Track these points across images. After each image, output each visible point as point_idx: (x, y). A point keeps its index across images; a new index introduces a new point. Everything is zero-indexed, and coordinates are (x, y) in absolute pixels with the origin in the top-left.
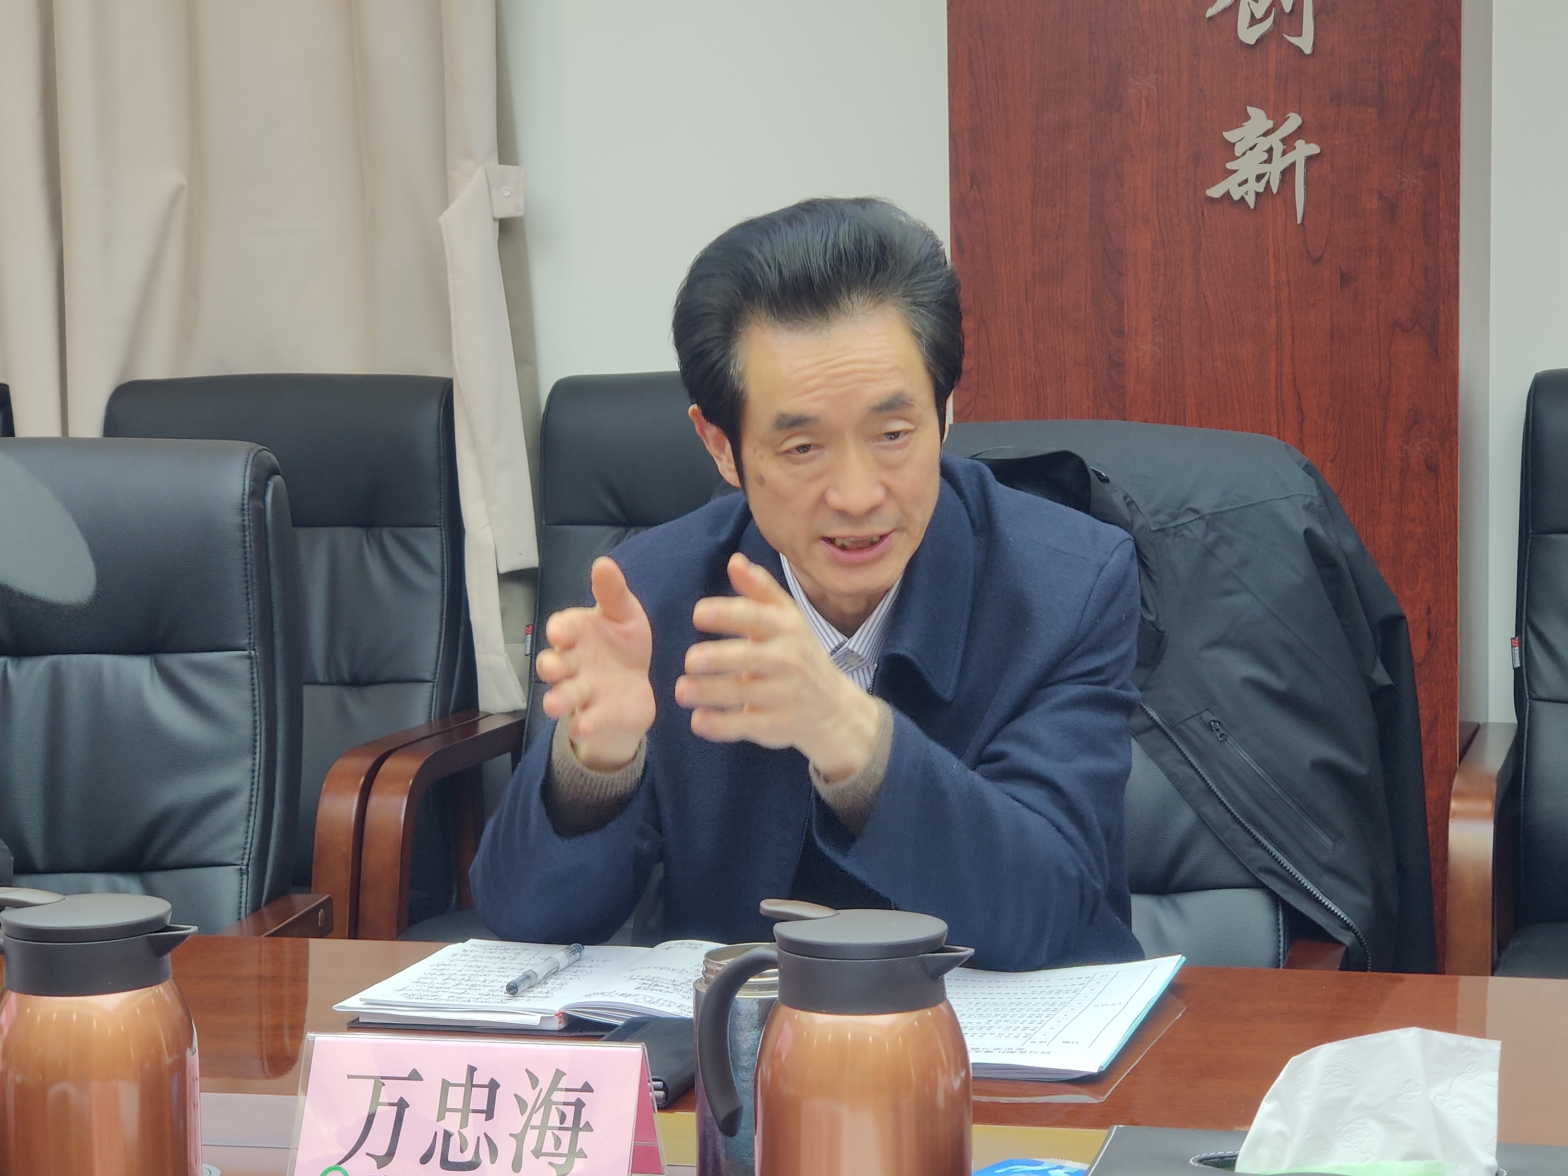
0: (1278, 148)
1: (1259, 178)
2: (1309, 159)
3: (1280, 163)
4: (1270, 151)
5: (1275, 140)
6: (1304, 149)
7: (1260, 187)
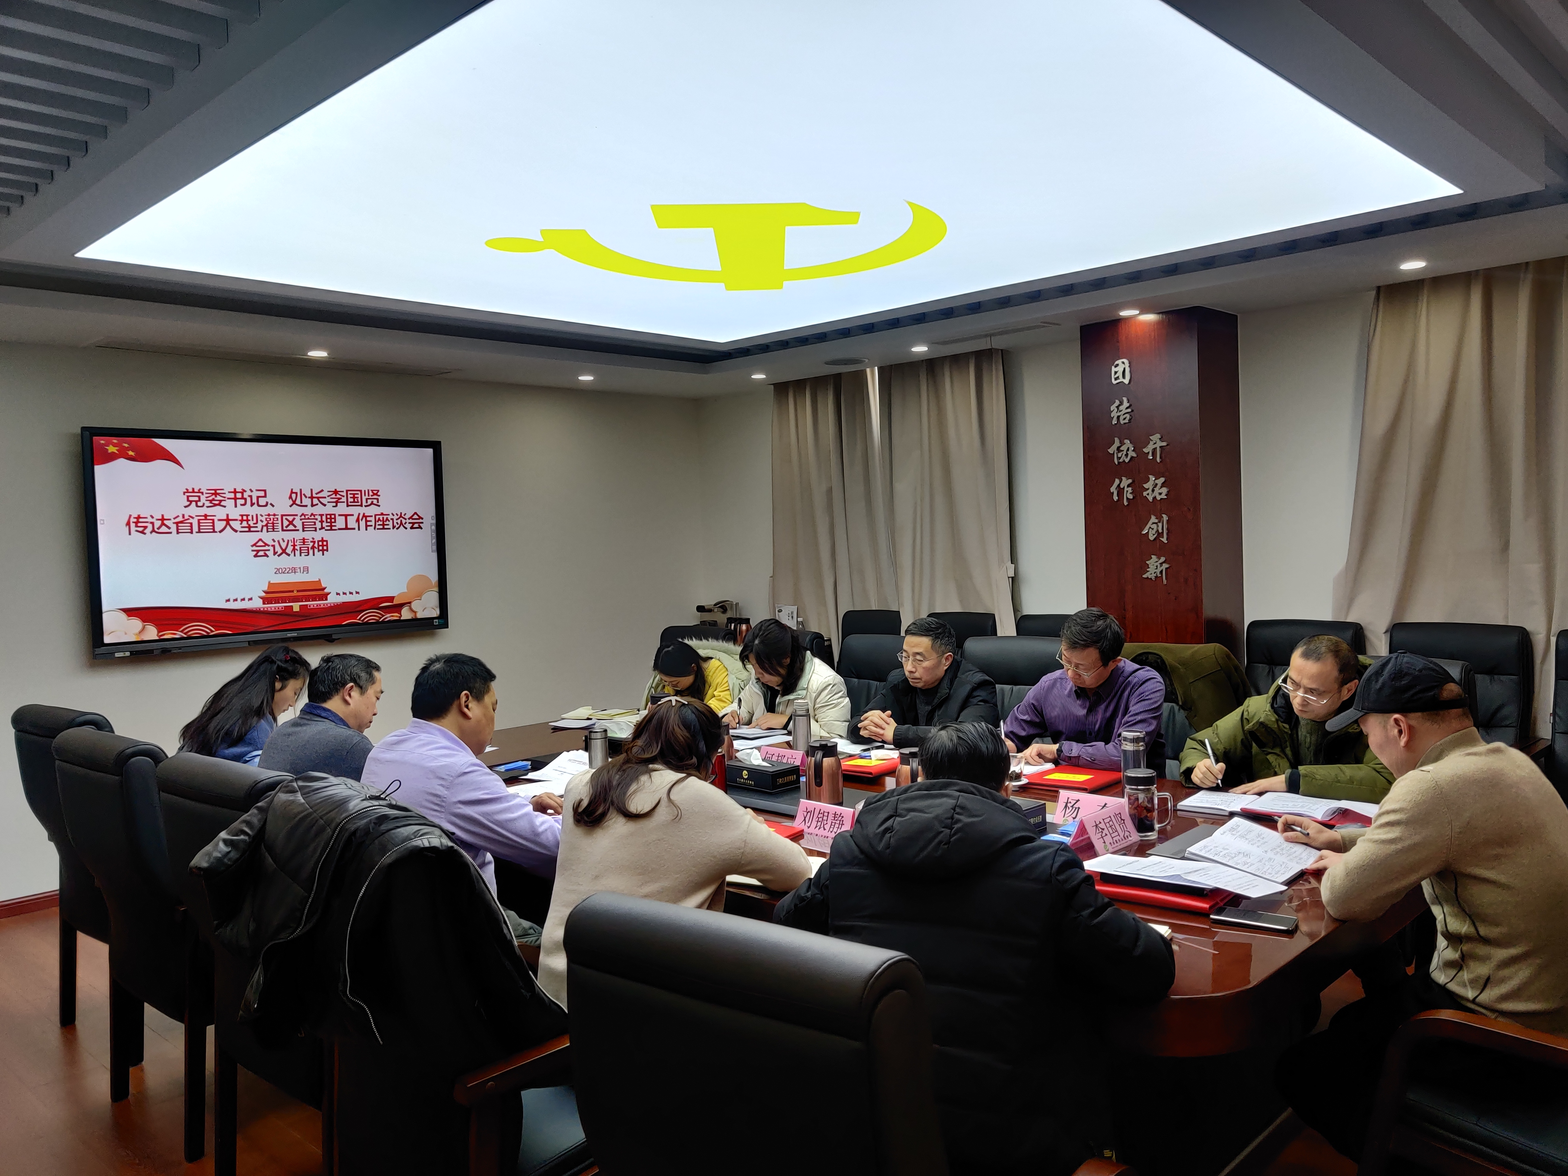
0: (1159, 566)
1: (1155, 573)
2: (1166, 569)
3: (1159, 569)
4: (1157, 566)
5: (1158, 564)
6: (1165, 566)
7: (1155, 575)
